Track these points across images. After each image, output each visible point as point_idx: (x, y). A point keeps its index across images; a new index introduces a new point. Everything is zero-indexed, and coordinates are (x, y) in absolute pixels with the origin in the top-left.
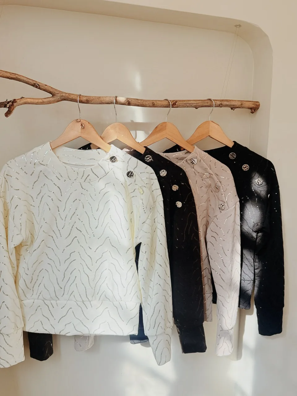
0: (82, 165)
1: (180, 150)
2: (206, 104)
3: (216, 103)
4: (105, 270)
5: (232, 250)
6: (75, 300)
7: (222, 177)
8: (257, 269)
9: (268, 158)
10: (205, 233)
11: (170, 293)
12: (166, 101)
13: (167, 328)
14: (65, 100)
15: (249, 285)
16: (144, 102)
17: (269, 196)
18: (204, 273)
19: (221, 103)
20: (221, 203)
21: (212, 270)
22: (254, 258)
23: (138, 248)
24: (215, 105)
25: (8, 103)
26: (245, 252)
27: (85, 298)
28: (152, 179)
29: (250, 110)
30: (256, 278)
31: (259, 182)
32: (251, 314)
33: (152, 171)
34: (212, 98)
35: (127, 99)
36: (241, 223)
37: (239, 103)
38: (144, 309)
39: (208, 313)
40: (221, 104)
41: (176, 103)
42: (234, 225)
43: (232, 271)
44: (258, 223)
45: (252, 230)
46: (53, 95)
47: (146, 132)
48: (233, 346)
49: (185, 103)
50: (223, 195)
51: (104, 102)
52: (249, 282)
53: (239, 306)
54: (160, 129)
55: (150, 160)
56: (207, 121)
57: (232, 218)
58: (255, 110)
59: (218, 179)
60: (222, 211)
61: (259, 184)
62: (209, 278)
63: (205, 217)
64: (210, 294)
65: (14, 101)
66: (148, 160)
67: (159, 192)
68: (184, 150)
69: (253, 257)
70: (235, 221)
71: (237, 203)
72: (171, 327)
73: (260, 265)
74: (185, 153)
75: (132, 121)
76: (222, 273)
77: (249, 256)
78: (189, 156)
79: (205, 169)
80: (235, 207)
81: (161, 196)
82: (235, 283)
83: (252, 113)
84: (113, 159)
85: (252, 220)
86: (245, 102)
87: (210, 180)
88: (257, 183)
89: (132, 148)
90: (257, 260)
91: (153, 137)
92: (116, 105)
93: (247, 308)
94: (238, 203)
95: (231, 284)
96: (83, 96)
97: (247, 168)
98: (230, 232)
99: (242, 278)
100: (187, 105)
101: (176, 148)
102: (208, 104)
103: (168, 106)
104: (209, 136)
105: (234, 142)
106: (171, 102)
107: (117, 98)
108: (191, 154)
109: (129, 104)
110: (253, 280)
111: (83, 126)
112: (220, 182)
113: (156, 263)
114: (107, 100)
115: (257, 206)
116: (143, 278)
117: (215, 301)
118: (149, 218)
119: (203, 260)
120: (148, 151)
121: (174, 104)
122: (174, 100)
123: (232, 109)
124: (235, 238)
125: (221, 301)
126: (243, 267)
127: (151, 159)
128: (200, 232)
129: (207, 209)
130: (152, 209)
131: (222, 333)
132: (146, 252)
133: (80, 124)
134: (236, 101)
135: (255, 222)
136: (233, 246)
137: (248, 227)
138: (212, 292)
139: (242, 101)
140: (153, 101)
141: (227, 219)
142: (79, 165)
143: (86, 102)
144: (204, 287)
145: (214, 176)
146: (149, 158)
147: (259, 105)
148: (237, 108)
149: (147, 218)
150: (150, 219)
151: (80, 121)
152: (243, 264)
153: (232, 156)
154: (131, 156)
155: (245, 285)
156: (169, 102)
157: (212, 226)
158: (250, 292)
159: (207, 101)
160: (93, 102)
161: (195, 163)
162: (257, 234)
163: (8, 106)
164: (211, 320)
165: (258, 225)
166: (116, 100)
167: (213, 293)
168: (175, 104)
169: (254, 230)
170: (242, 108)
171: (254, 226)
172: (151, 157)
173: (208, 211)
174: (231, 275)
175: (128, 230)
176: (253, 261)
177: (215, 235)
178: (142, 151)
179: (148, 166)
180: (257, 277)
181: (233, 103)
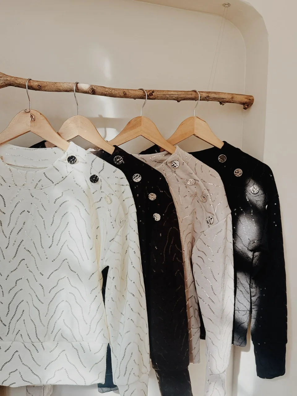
0: (32, 167)
1: (159, 151)
2: (190, 96)
3: (202, 95)
4: (62, 301)
5: (224, 274)
7: (210, 184)
8: (254, 296)
9: (265, 162)
10: (190, 252)
11: (147, 330)
12: (141, 91)
13: (143, 373)
14: (10, 85)
15: (244, 317)
16: (113, 91)
17: (266, 207)
18: (190, 303)
19: (207, 95)
20: (210, 215)
21: (199, 298)
22: (250, 282)
23: (105, 272)
24: (200, 97)
26: (239, 275)
27: (34, 338)
28: (122, 185)
29: (242, 106)
30: (253, 307)
31: (254, 190)
32: (248, 350)
33: (123, 175)
34: (197, 90)
35: (91, 86)
36: (233, 240)
37: (230, 97)
38: (113, 351)
39: (194, 352)
40: (208, 97)
41: (153, 94)
42: (226, 243)
43: (223, 300)
44: (254, 240)
45: (247, 249)
48: (225, 393)
49: (164, 93)
50: (211, 206)
51: (61, 88)
52: (244, 313)
53: (233, 343)
54: (133, 124)
55: (120, 162)
56: (191, 117)
57: (223, 234)
58: (248, 106)
59: (205, 186)
60: (210, 225)
61: (255, 193)
62: (196, 309)
63: (190, 233)
64: (197, 329)
67: (132, 201)
68: (164, 150)
69: (249, 282)
70: (226, 238)
71: (229, 215)
72: (148, 373)
73: (258, 290)
74: (166, 155)
76: (211, 304)
77: (244, 280)
78: (169, 158)
79: (190, 175)
80: (226, 221)
81: (134, 206)
82: (228, 315)
83: (245, 108)
84: (72, 159)
85: (247, 237)
86: (236, 96)
87: (195, 187)
88: (253, 192)
89: (99, 148)
90: (254, 286)
91: (125, 135)
92: (77, 93)
93: (243, 344)
94: (230, 216)
95: (222, 317)
96: (34, 81)
97: (240, 173)
98: (221, 251)
99: (236, 308)
100: (167, 96)
101: (155, 149)
102: (193, 96)
103: (142, 97)
104: (194, 135)
105: (224, 142)
106: (147, 91)
107: (78, 85)
108: (172, 155)
109: (93, 92)
110: (249, 310)
111: (34, 117)
112: (208, 190)
113: (128, 292)
114: (66, 86)
115: (253, 220)
116: (111, 312)
117: (203, 335)
118: (119, 234)
119: (189, 286)
120: (118, 151)
122: (151, 90)
123: (221, 103)
124: (227, 258)
125: (210, 339)
126: (237, 294)
127: (122, 160)
128: (183, 252)
129: (193, 224)
130: (123, 222)
131: (212, 378)
132: (114, 278)
133: (29, 115)
134: (225, 93)
135: (251, 239)
136: (225, 268)
137: (242, 245)
138: (200, 326)
139: (232, 94)
140: (124, 90)
141: (216, 235)
142: (29, 167)
143: (37, 88)
144: (189, 320)
145: (200, 183)
146: (120, 160)
147: (253, 100)
148: (228, 102)
149: (117, 234)
150: (121, 236)
151: (29, 112)
152: (237, 290)
153: (221, 159)
154: (95, 156)
155: (240, 317)
156: (144, 92)
157: (198, 244)
158: (246, 325)
159: (190, 92)
160: (46, 88)
161: (176, 166)
162: (254, 253)
164: (199, 362)
165: (254, 242)
166: (77, 86)
167: (200, 328)
168: (152, 95)
169: (250, 249)
170: (233, 103)
171: (249, 244)
172: (121, 158)
173: (193, 225)
174: (223, 305)
175: (91, 249)
176: (248, 286)
177: (201, 254)
178: (111, 151)
180: (254, 305)
181: (222, 96)
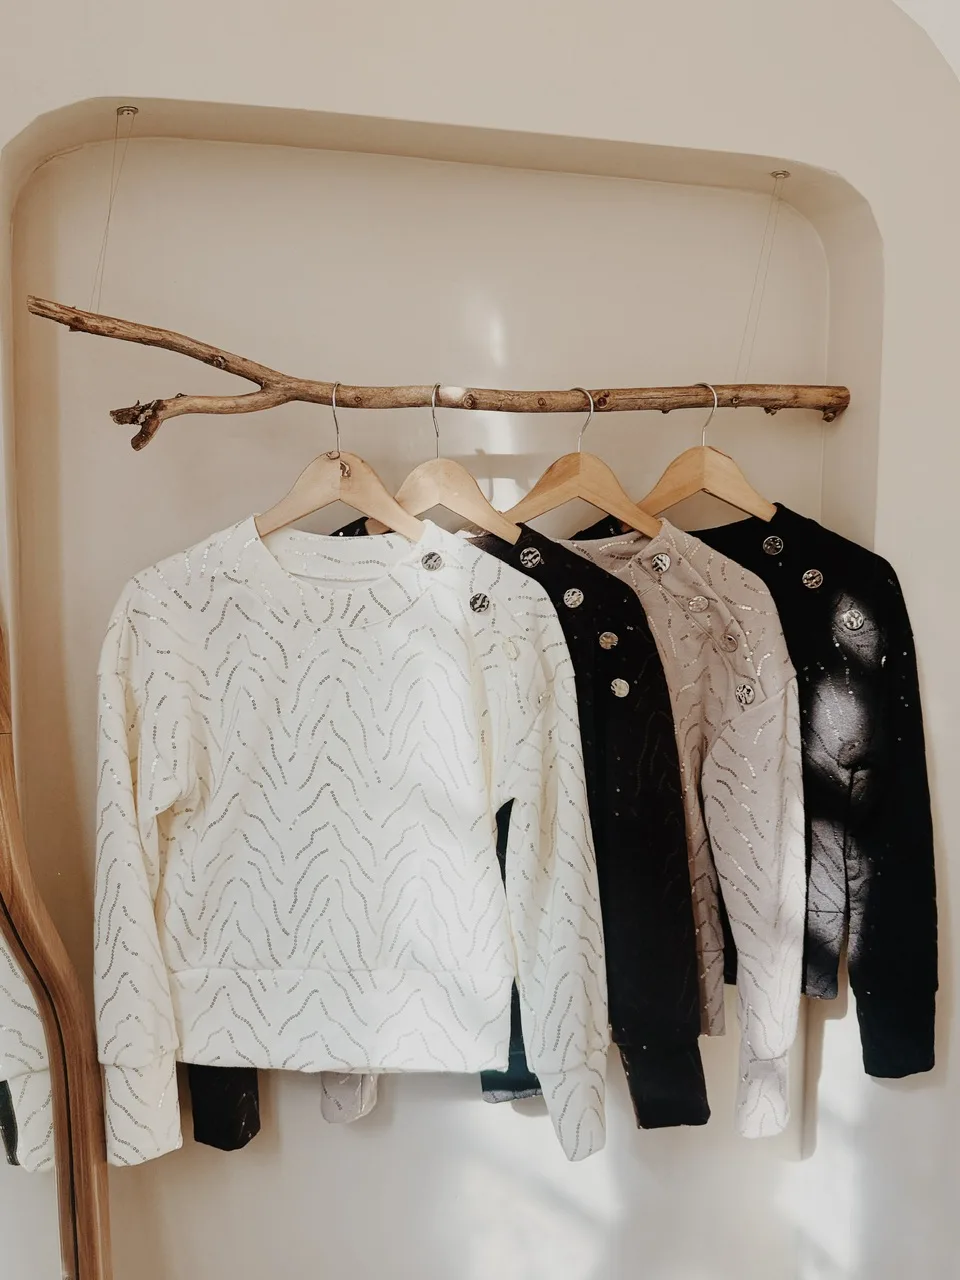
0: (343, 577)
1: (619, 532)
2: (693, 399)
3: (722, 394)
4: (412, 878)
5: (781, 821)
6: (328, 968)
7: (744, 608)
8: (854, 878)
9: (879, 550)
10: (698, 771)
11: (601, 949)
12: (579, 393)
13: (594, 1050)
14: (297, 399)
15: (830, 926)
16: (517, 398)
17: (883, 660)
18: (698, 890)
19: (734, 393)
20: (745, 681)
21: (720, 878)
22: (845, 844)
23: (503, 816)
24: (719, 400)
25: (143, 410)
26: (817, 828)
27: (356, 963)
28: (542, 616)
29: (821, 414)
30: (852, 905)
31: (853, 619)
32: (841, 1013)
33: (542, 592)
34: (710, 383)
35: (468, 390)
36: (802, 743)
37: (789, 394)
38: (524, 996)
39: (711, 1008)
40: (737, 398)
41: (608, 399)
42: (784, 749)
43: (779, 882)
44: (854, 741)
45: (836, 763)
46: (265, 386)
47: (521, 483)
48: (786, 1109)
49: (632, 396)
50: (748, 660)
51: (404, 401)
52: (831, 917)
53: (803, 990)
54: (557, 472)
55: (534, 561)
56: (694, 449)
57: (776, 727)
58: (834, 413)
59: (732, 613)
60: (745, 706)
61: (855, 626)
62: (713, 906)
63: (696, 725)
64: (716, 954)
65: (159, 406)
66: (530, 561)
67: (564, 652)
68: (632, 530)
69: (841, 843)
70: (784, 736)
71: (791, 682)
72: (605, 1050)
73: (864, 866)
74: (636, 540)
75: (480, 452)
76: (749, 889)
77: (829, 838)
78: (648, 549)
79: (695, 587)
80: (785, 695)
81: (570, 663)
82: (790, 919)
83: (828, 419)
84: (431, 560)
85: (837, 734)
86: (805, 391)
87: (709, 617)
88: (849, 625)
89: (483, 530)
90: (854, 853)
91: (542, 498)
92: (438, 410)
93: (829, 994)
94: (794, 683)
95: (777, 922)
96: (345, 387)
97: (817, 579)
98: (773, 767)
99: (811, 906)
100: (640, 402)
101: (609, 526)
102: (700, 399)
103: (583, 408)
104: (703, 490)
105: (776, 504)
106: (593, 394)
107: (441, 391)
108: (652, 542)
109: (474, 405)
110: (842, 910)
111: (348, 469)
112: (739, 623)
113: (558, 860)
114: (414, 394)
115: (851, 692)
116: (521, 904)
117: (730, 975)
118: (536, 727)
119: (695, 850)
120: (529, 537)
121: (602, 402)
122: (602, 390)
123: (768, 410)
124: (787, 783)
125: (750, 973)
126: (813, 872)
127: (538, 558)
128: (682, 770)
129: (702, 703)
130: (544, 701)
131: (757, 1067)
132: (528, 826)
133: (337, 463)
134: (779, 386)
135: (845, 739)
136: (783, 809)
137: (823, 753)
138: (723, 946)
139: (795, 387)
140: (542, 396)
141: (760, 730)
142: (336, 580)
143: (354, 403)
144: (697, 931)
145: (721, 606)
146: (532, 557)
147: (848, 397)
148: (784, 406)
149: (531, 728)
150: (539, 732)
151: (337, 458)
152: (813, 862)
153: (773, 544)
154: (479, 551)
155: (821, 926)
156: (586, 397)
157: (717, 751)
158: (835, 945)
159: (694, 390)
160: (372, 402)
161: (663, 568)
162: (852, 773)
163: (142, 418)
164: (722, 1032)
165: (854, 746)
166: (437, 394)
167: (724, 951)
168: (605, 402)
169: (843, 762)
170: (798, 407)
171: (842, 750)
172: (538, 552)
173: (704, 708)
174: (778, 894)
175: (475, 762)
176: (840, 854)
177: (726, 776)
178: (512, 536)
179: (531, 580)
180: (854, 902)
181: (771, 394)
